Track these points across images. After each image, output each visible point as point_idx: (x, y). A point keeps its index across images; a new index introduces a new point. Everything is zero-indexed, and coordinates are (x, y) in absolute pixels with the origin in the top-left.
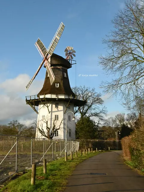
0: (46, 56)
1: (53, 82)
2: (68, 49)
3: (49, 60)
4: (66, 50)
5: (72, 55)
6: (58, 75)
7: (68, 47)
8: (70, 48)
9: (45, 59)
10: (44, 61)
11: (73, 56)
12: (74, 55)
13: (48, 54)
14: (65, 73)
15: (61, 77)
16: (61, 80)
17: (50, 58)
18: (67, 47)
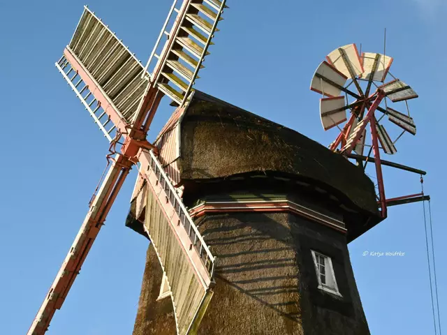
0: (134, 118)
1: (193, 314)
2: (341, 67)
3: (172, 150)
4: (326, 76)
5: (384, 121)
6: (257, 274)
7: (343, 54)
8: (361, 58)
9: (126, 138)
10: (126, 164)
11: (392, 130)
12: (407, 126)
13: (154, 98)
14: (324, 253)
15: (285, 289)
16: (289, 317)
17: (176, 135)
18: (334, 55)
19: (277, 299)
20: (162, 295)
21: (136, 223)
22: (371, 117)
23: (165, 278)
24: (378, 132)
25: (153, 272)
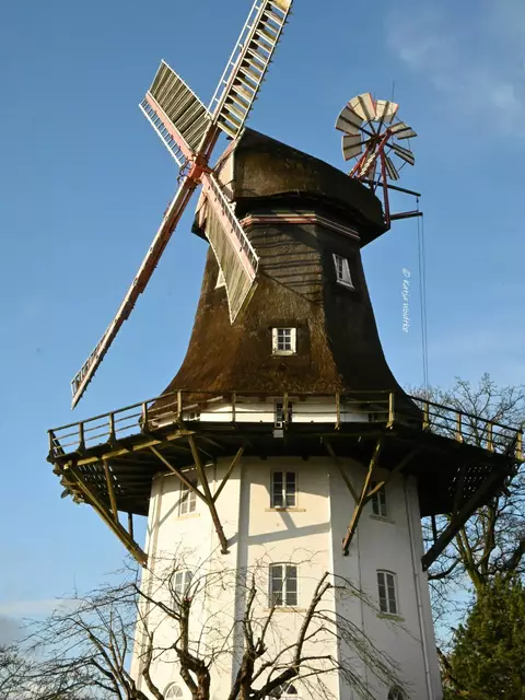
0: (198, 149)
1: (242, 300)
2: (359, 111)
3: (227, 174)
4: (348, 119)
5: (391, 154)
6: (291, 270)
7: (361, 101)
8: (375, 104)
9: (193, 164)
10: (192, 185)
11: (397, 162)
12: (408, 158)
13: (214, 133)
14: (342, 256)
15: (312, 282)
16: (314, 303)
17: (231, 161)
18: (354, 102)
19: (306, 290)
20: (218, 285)
21: (199, 230)
22: (381, 150)
23: (221, 273)
24: (386, 163)
25: (212, 268)
